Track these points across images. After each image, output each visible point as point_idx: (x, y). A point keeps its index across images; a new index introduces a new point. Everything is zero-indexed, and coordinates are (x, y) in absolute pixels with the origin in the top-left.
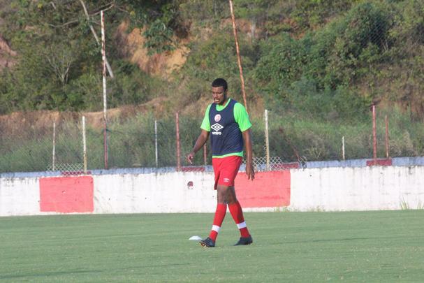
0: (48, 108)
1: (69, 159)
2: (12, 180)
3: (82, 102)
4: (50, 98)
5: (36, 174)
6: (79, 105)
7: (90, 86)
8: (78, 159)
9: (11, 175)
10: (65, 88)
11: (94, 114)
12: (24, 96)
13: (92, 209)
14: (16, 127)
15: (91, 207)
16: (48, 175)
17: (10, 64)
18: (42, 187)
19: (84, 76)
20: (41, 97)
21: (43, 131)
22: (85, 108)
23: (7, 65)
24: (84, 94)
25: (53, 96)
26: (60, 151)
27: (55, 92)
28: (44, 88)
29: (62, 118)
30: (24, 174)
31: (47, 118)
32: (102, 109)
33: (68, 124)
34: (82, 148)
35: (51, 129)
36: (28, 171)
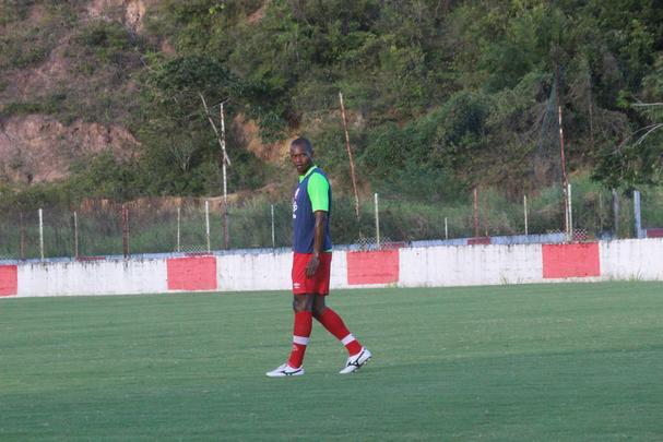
0: (173, 193)
1: (194, 241)
2: (142, 261)
3: (202, 188)
4: (173, 185)
5: (163, 255)
6: (199, 191)
7: (209, 173)
8: (201, 240)
9: (140, 256)
10: (186, 175)
11: (213, 199)
12: (149, 183)
13: (215, 286)
14: (143, 212)
15: (215, 285)
16: (175, 256)
17: (136, 154)
18: (168, 267)
19: (204, 164)
20: (165, 184)
21: (168, 216)
22: (204, 194)
23: (133, 155)
24: (204, 180)
25: (175, 183)
26: (184, 234)
27: (177, 179)
28: (168, 176)
29: (184, 202)
30: (153, 255)
31: (171, 204)
32: (221, 194)
33: (191, 209)
34: (205, 231)
35: (175, 214)
36: (155, 252)
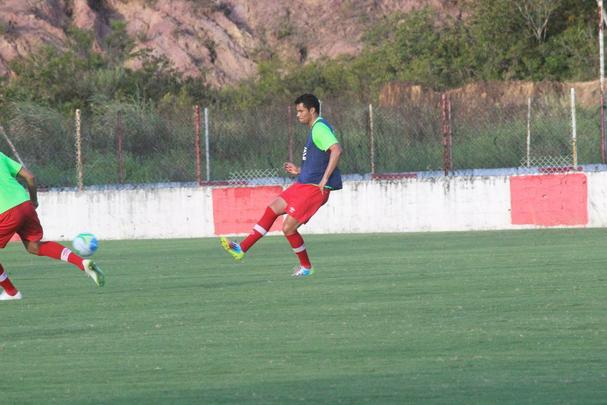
0: (519, 77)
1: (552, 149)
2: (472, 180)
3: (566, 68)
4: (521, 62)
5: (504, 171)
6: (562, 72)
7: (578, 44)
8: (566, 151)
9: (468, 173)
10: (542, 48)
11: (584, 84)
12: (485, 60)
14: (474, 104)
15: (585, 219)
16: (522, 173)
17: (465, 15)
18: (513, 190)
19: (570, 30)
20: (508, 62)
21: (512, 111)
22: (570, 77)
23: (460, 17)
24: (569, 56)
25: (525, 59)
26: (537, 139)
27: (529, 53)
28: (513, 48)
29: (537, 91)
30: (487, 172)
31: (516, 93)
32: (596, 76)
33: (548, 99)
34: (570, 133)
35: (524, 107)
36: (493, 166)
